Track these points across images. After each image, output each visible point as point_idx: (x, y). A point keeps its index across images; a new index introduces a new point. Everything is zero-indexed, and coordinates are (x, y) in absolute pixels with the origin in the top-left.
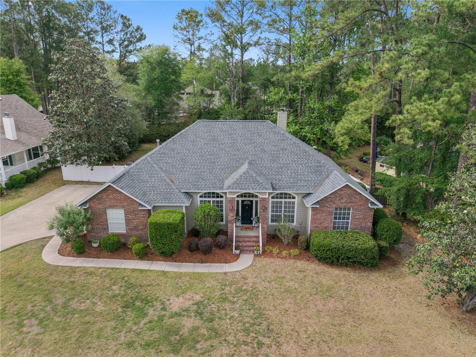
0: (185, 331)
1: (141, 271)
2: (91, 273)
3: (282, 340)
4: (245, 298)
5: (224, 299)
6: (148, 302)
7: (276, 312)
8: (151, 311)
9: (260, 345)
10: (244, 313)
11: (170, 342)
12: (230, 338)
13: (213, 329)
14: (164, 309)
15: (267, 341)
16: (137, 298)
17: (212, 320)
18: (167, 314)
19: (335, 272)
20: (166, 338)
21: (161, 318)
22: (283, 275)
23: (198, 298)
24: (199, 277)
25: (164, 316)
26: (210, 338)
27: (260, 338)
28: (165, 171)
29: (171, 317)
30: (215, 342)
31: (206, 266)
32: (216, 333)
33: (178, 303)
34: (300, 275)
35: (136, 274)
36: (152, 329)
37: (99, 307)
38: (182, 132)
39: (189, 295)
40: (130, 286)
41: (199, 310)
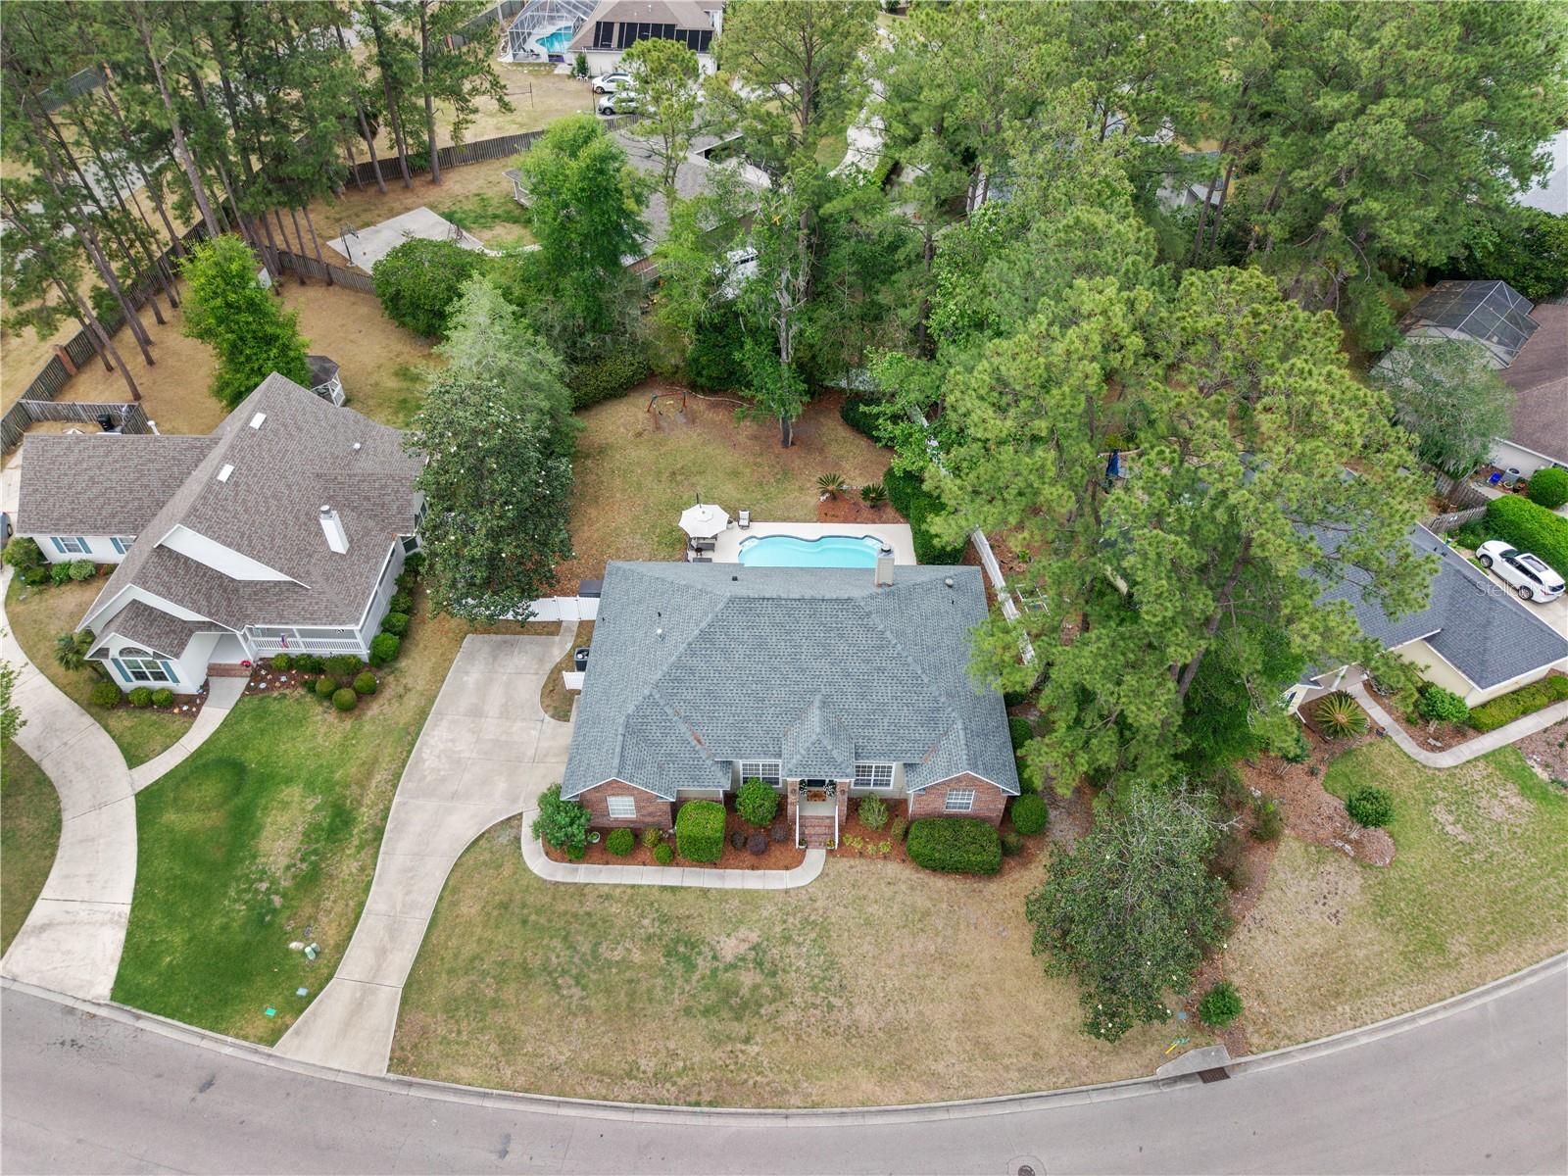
0: (745, 991)
1: (673, 889)
2: (608, 897)
3: (854, 1000)
4: (813, 935)
5: (787, 939)
6: (693, 946)
7: (852, 959)
8: (700, 961)
9: (831, 1007)
10: (812, 962)
11: (731, 1008)
12: (797, 1000)
13: (777, 988)
14: (715, 958)
15: (837, 1002)
16: (678, 941)
17: (774, 974)
18: (721, 966)
19: (939, 883)
20: (725, 1001)
21: (714, 972)
22: (865, 891)
23: (754, 937)
24: (750, 898)
25: (717, 968)
26: (774, 1000)
27: (831, 999)
28: (686, 719)
29: (726, 970)
30: (780, 1005)
31: (760, 877)
32: (780, 993)
33: (730, 947)
34: (888, 892)
35: (667, 896)
36: (707, 989)
37: (637, 956)
38: (703, 625)
39: (743, 932)
40: (664, 919)
41: (758, 957)
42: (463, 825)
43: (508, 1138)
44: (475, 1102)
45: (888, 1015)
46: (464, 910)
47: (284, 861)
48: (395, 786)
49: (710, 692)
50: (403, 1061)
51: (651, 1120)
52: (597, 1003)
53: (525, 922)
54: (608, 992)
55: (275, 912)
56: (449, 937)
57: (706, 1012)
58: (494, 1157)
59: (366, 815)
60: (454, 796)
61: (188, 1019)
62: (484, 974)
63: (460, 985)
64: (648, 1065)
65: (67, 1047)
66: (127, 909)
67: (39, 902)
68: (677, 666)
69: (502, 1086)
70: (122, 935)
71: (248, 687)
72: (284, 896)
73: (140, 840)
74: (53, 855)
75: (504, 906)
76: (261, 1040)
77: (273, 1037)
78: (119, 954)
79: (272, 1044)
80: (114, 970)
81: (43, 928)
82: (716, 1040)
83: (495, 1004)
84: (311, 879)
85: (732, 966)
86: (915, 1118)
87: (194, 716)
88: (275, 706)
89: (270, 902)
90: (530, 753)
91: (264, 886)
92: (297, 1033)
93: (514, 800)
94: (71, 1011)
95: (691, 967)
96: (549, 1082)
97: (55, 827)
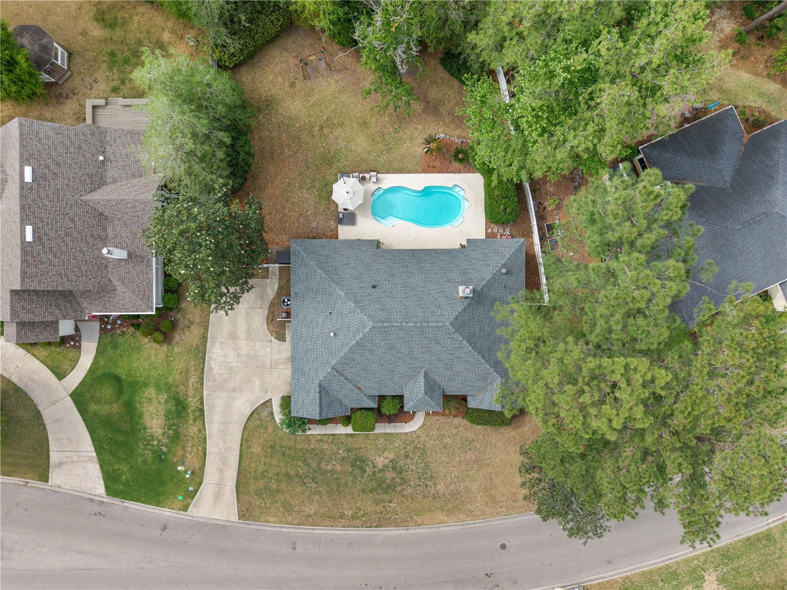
0: (388, 481)
1: (352, 436)
2: (321, 441)
3: (437, 482)
4: (419, 454)
5: (407, 456)
6: (364, 462)
7: (437, 464)
8: (368, 469)
9: (427, 486)
10: (419, 466)
11: (382, 488)
12: (412, 483)
13: (403, 479)
14: (374, 466)
15: (430, 484)
16: (356, 460)
17: (401, 473)
18: (377, 470)
20: (380, 486)
21: (374, 473)
22: (443, 432)
23: (391, 456)
24: (389, 438)
25: (375, 472)
26: (402, 484)
27: (427, 482)
28: (352, 380)
29: (379, 472)
30: (404, 486)
31: (393, 427)
32: (404, 481)
33: (380, 462)
34: (454, 431)
35: (350, 439)
36: (371, 480)
37: (338, 468)
38: (358, 338)
39: (386, 454)
40: (349, 450)
41: (393, 465)
42: (243, 407)
43: (295, 543)
44: (278, 529)
45: (452, 487)
46: (254, 450)
47: (160, 431)
48: (202, 385)
49: (364, 369)
50: (244, 515)
51: (352, 532)
52: (323, 489)
53: (284, 454)
54: (328, 484)
55: (165, 454)
56: (250, 463)
57: (371, 492)
58: (291, 550)
59: (192, 402)
60: (234, 390)
61: (145, 502)
62: (270, 478)
63: (261, 484)
64: (349, 513)
65: (98, 515)
66: (94, 454)
67: (51, 452)
68: (345, 357)
69: (288, 523)
70: (98, 467)
71: (101, 329)
72: (167, 447)
73: (84, 420)
74: (45, 429)
75: (272, 447)
76: (180, 510)
77: (185, 508)
78: (101, 475)
79: (186, 511)
80: (102, 482)
81: (60, 464)
82: (377, 503)
83: (278, 491)
84: (176, 438)
85: (381, 471)
86: (461, 527)
87: (79, 347)
88: (121, 340)
89: (161, 450)
90: (268, 362)
91: (155, 443)
92: (195, 505)
93: (266, 392)
94: (92, 500)
95: (364, 471)
96: (306, 520)
97: (38, 415)
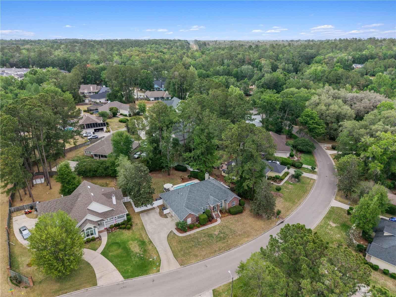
0: (222, 237)
1: (203, 230)
2: (194, 234)
3: (237, 232)
4: (226, 227)
5: (223, 229)
6: (211, 235)
7: (233, 228)
9: (235, 234)
10: (228, 230)
11: (222, 239)
12: (230, 235)
14: (215, 235)
16: (209, 235)
17: (224, 233)
19: (237, 216)
22: (228, 220)
23: (218, 231)
24: (214, 227)
28: (193, 204)
31: (213, 224)
32: (227, 235)
33: (216, 233)
34: (231, 219)
35: (203, 231)
36: (217, 238)
37: (204, 239)
38: (189, 190)
39: (216, 231)
40: (204, 234)
41: (221, 232)
42: (164, 235)
43: (206, 265)
44: (197, 264)
45: (242, 231)
46: (174, 244)
47: (139, 250)
48: (147, 235)
49: (194, 199)
50: (182, 264)
51: (223, 255)
52: (204, 246)
53: (185, 242)
54: (204, 244)
55: (143, 257)
56: (175, 248)
57: (219, 241)
58: (206, 268)
59: (146, 240)
60: (159, 233)
61: (142, 275)
62: (184, 250)
63: (182, 253)
64: (217, 249)
65: (123, 288)
66: (115, 268)
67: (96, 275)
68: (188, 197)
69: (199, 260)
70: (118, 271)
71: (107, 232)
72: (143, 255)
73: (108, 259)
74: (92, 268)
75: (180, 241)
76: (157, 272)
77: (159, 271)
78: (120, 274)
79: (159, 272)
80: (121, 276)
81: (101, 277)
82: (224, 243)
83: (190, 252)
84: (145, 251)
85: (218, 235)
86: (254, 240)
87: (101, 239)
88: (115, 233)
89: (141, 256)
90: (166, 223)
91: (138, 255)
92: (162, 269)
93: (169, 229)
94: (119, 284)
95: (213, 237)
96: (204, 258)
97: (89, 264)
